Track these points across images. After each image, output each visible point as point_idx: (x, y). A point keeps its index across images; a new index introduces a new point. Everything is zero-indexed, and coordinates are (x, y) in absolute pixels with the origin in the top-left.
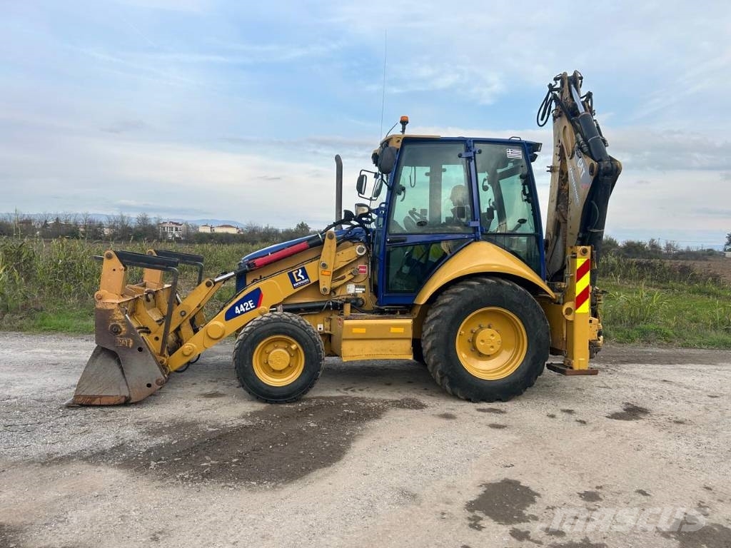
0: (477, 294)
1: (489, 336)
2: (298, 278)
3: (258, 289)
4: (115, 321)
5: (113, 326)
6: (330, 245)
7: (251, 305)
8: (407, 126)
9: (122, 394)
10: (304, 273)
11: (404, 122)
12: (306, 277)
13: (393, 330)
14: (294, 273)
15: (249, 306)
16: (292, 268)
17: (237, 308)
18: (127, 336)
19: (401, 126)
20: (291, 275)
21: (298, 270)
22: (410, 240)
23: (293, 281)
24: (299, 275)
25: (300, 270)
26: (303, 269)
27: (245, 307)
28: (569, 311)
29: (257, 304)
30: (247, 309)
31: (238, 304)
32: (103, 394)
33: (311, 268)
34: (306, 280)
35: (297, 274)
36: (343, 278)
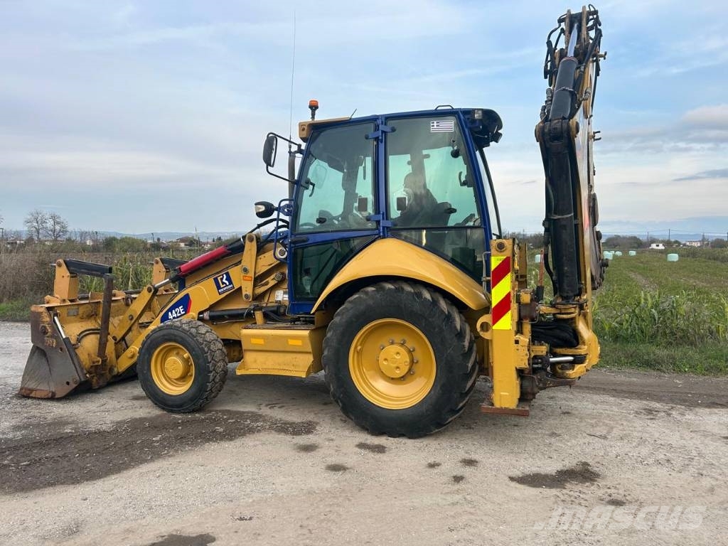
0: (371, 302)
1: (394, 354)
2: (223, 283)
3: (187, 296)
4: (44, 322)
5: (43, 326)
6: (251, 248)
7: (181, 310)
8: (316, 112)
9: (51, 390)
10: (229, 279)
11: (314, 107)
12: (231, 283)
13: (291, 342)
14: (219, 278)
15: (180, 312)
16: (218, 273)
17: (170, 313)
18: (52, 336)
19: (310, 111)
20: (216, 280)
21: (223, 275)
22: (312, 239)
23: (219, 287)
24: (224, 280)
25: (225, 275)
26: (227, 274)
27: (176, 313)
28: (485, 327)
29: (187, 310)
30: (178, 315)
31: (171, 310)
32: (38, 388)
33: (235, 272)
34: (230, 286)
35: (222, 279)
36: (267, 283)
